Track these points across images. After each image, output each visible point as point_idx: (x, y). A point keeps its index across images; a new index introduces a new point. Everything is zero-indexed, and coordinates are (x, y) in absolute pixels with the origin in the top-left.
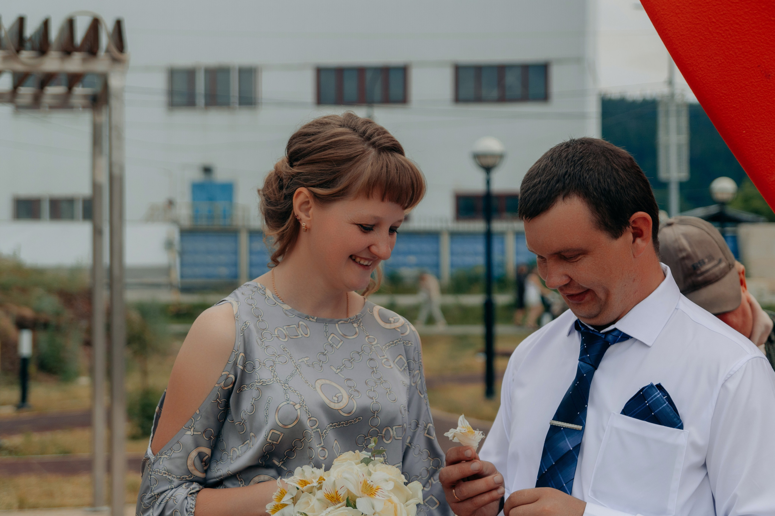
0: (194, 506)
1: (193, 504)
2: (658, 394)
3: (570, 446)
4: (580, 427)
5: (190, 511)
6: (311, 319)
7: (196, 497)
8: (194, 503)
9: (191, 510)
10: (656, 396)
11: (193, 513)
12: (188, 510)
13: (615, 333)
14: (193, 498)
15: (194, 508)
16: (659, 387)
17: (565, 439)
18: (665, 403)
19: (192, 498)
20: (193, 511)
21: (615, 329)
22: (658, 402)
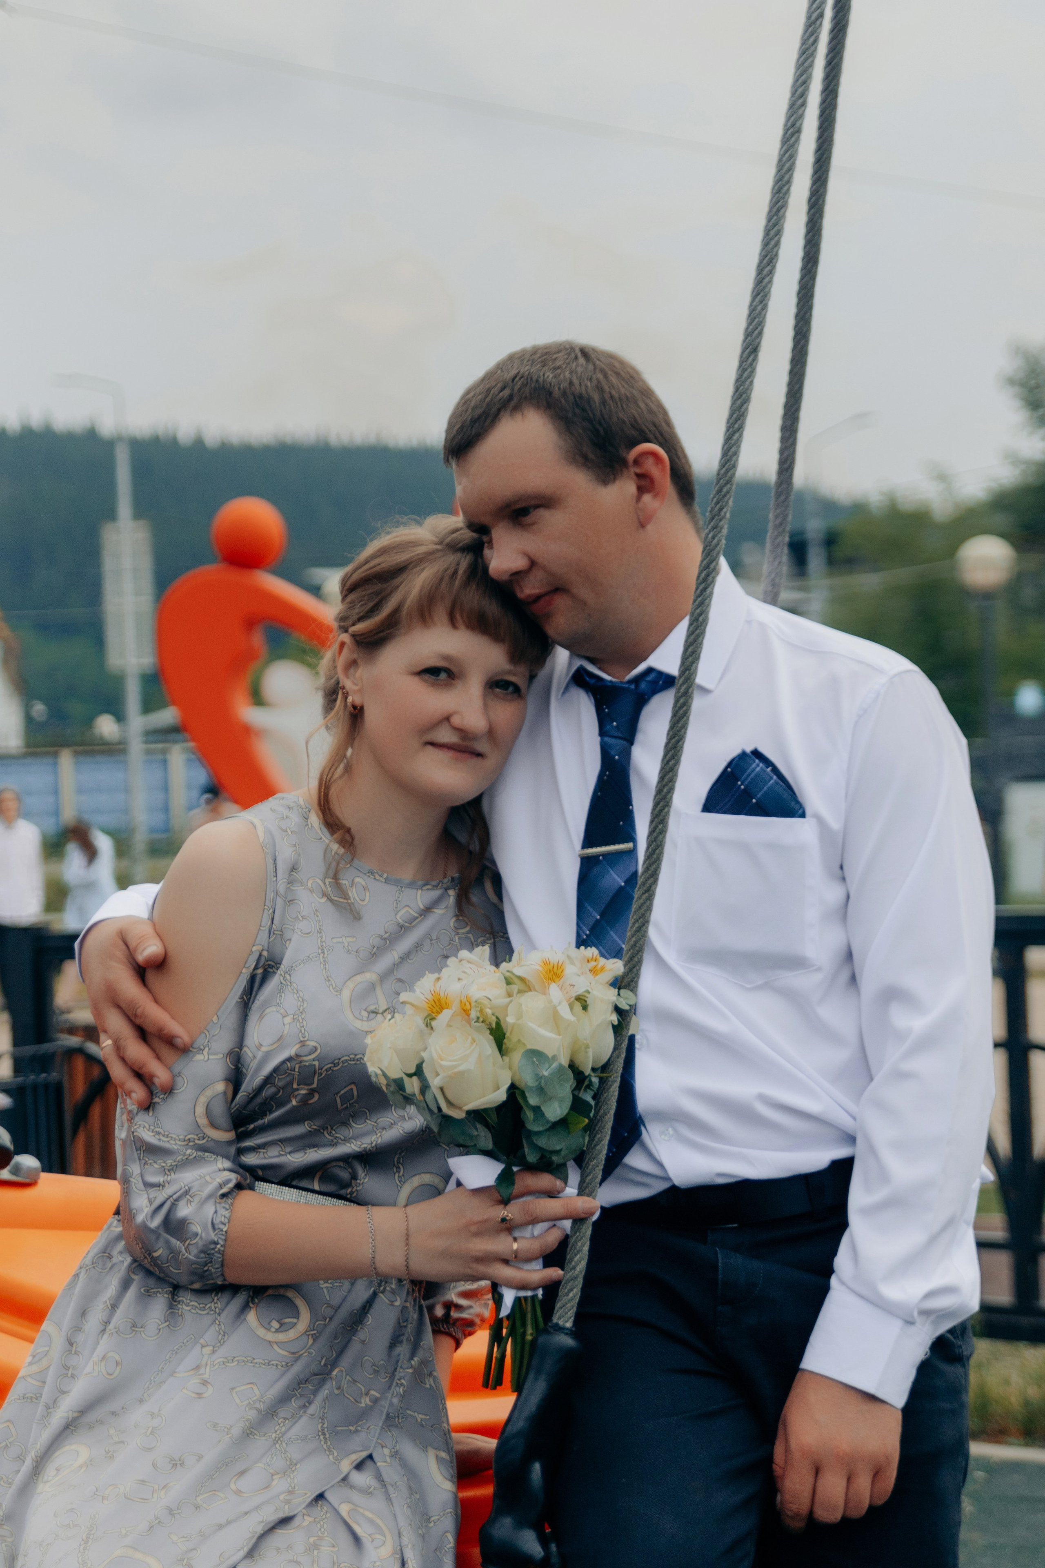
0: (226, 1221)
1: (225, 1217)
2: (758, 766)
3: (619, 880)
4: (630, 845)
5: (219, 1229)
6: (377, 877)
7: (232, 1204)
8: (227, 1214)
9: (221, 1226)
10: (753, 770)
11: (224, 1233)
12: (216, 1226)
13: (652, 677)
14: (227, 1207)
15: (227, 1224)
16: (756, 753)
17: (609, 872)
18: (772, 778)
19: (223, 1205)
20: (225, 1229)
21: (650, 670)
22: (759, 779)
